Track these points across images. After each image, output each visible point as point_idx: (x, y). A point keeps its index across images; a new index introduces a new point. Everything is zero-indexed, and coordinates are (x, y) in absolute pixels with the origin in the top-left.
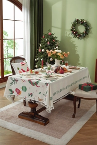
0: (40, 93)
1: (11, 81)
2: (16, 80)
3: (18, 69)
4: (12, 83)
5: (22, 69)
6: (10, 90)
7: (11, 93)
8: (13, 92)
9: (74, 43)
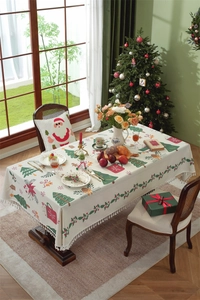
3: (47, 133)
5: (54, 135)
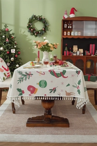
0: (69, 85)
1: (20, 76)
2: (29, 75)
4: (21, 80)
5: (2, 66)
6: (19, 90)
7: (20, 94)
8: (23, 92)
9: (31, 42)
